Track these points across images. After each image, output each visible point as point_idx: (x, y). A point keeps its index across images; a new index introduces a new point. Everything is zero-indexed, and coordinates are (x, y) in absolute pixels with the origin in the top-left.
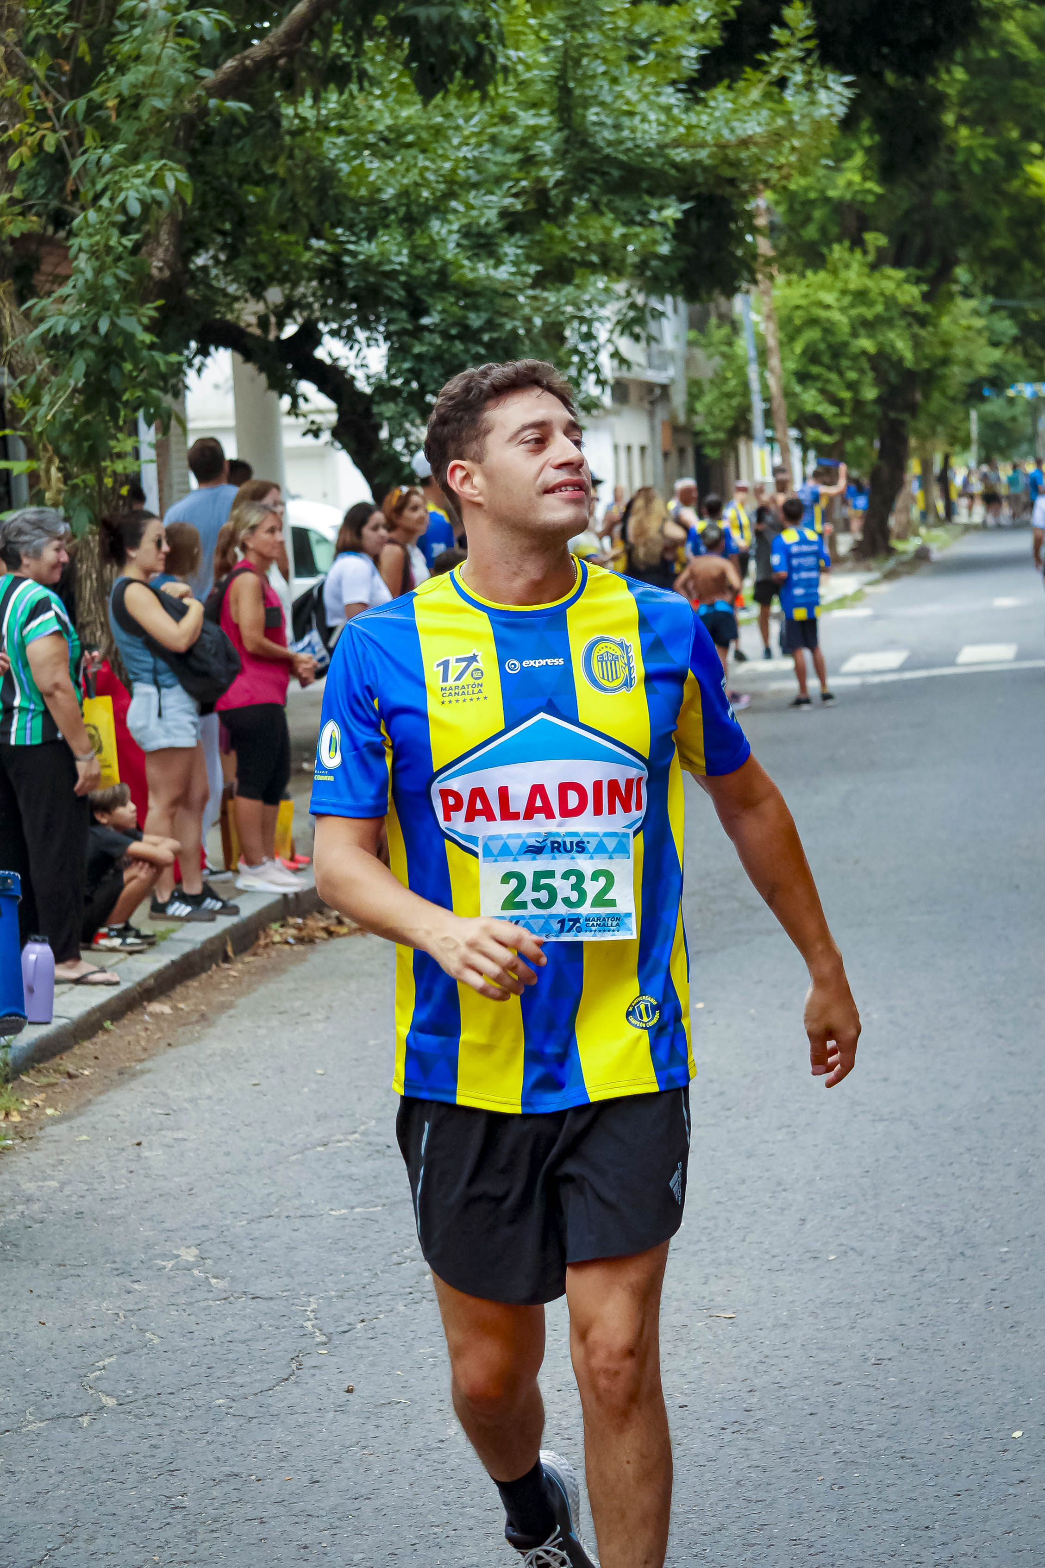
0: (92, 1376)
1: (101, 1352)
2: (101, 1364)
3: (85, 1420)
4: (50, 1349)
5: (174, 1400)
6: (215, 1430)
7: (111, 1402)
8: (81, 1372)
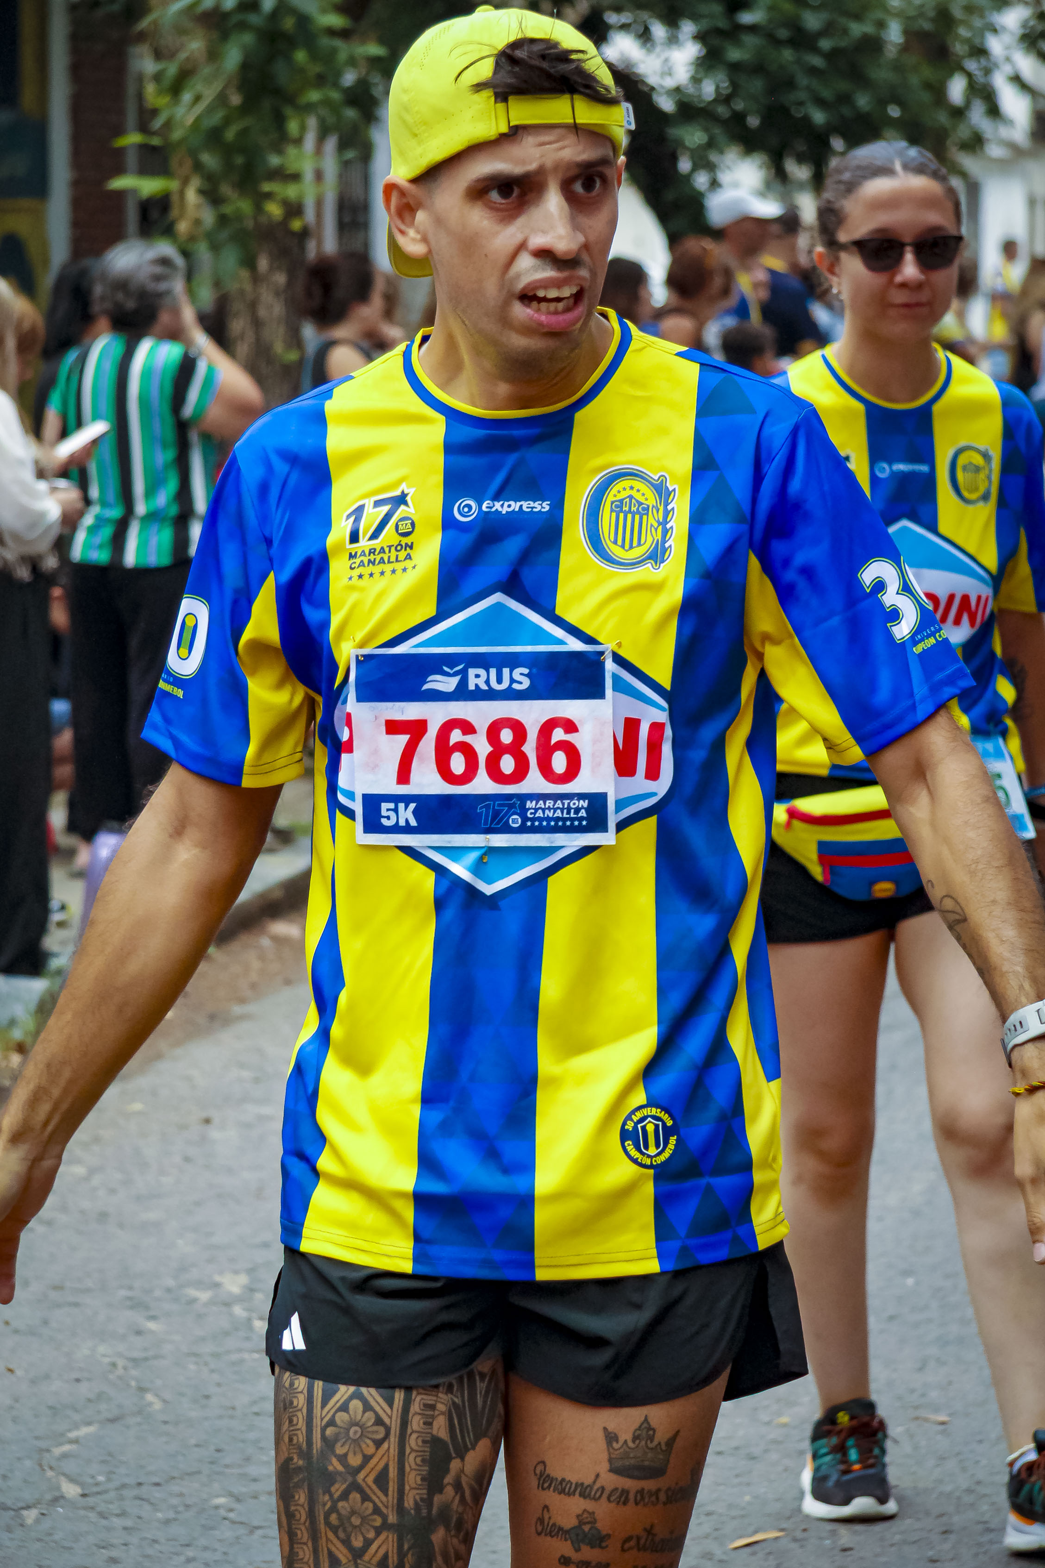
0: (57, 1451)
1: (76, 1417)
2: (73, 1435)
3: (31, 1516)
4: (11, 1408)
5: (157, 1494)
6: (203, 1542)
7: (71, 1490)
8: (42, 1444)
